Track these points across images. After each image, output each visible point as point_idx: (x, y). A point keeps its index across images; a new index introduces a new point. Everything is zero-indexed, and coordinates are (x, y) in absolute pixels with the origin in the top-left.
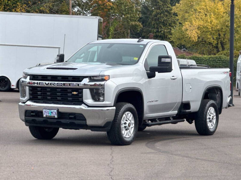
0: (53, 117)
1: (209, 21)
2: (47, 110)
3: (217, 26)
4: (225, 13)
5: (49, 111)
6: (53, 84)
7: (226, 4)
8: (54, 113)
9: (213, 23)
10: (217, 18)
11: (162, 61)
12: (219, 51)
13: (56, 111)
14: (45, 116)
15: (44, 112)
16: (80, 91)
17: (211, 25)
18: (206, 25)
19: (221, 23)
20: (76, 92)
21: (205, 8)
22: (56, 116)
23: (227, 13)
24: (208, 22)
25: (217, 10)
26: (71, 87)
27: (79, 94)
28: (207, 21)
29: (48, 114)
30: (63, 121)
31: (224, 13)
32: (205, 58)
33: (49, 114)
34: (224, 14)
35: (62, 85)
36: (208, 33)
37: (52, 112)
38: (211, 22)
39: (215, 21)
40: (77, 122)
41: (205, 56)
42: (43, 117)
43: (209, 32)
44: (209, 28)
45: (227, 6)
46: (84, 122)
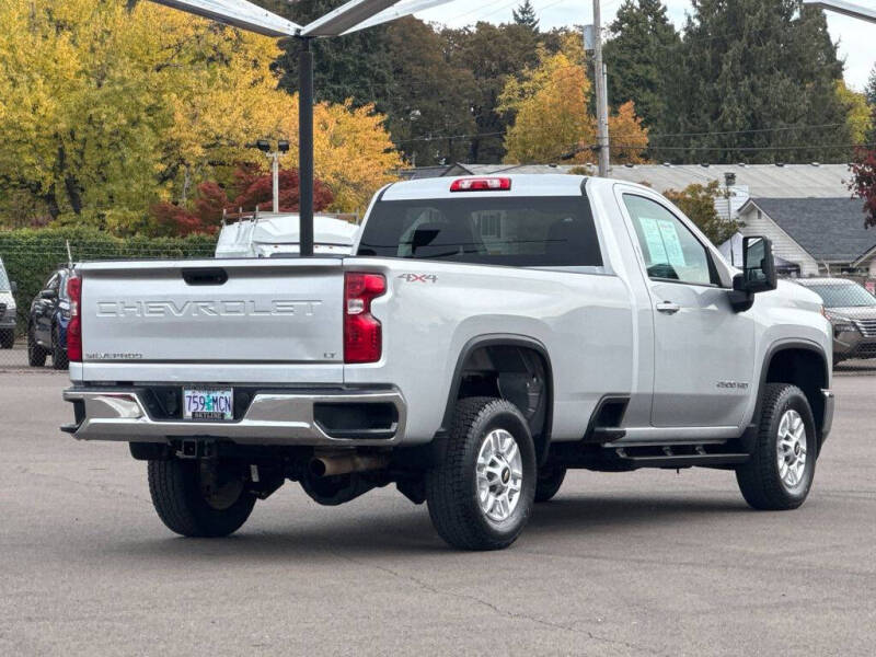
1: (28, 101)
3: (56, 121)
4: (80, 72)
7: (84, 41)
9: (41, 111)
10: (55, 94)
12: (59, 213)
17: (36, 119)
18: (15, 117)
19: (70, 112)
21: (10, 55)
23: (87, 73)
24: (25, 109)
25: (54, 65)
28: (19, 102)
31: (78, 74)
32: (23, 238)
34: (81, 80)
36: (24, 148)
38: (34, 109)
39: (49, 105)
41: (25, 231)
43: (27, 143)
44: (29, 130)
45: (88, 48)
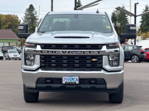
0: (74, 83)
2: (67, 77)
5: (69, 77)
6: (71, 53)
8: (75, 79)
11: (130, 29)
13: (77, 77)
14: (64, 82)
15: (63, 79)
16: (100, 57)
20: (96, 59)
22: (77, 82)
26: (91, 54)
27: (99, 61)
29: (68, 80)
30: (83, 86)
33: (70, 80)
35: (81, 53)
37: (73, 79)
40: (97, 86)
42: (62, 83)
46: (104, 86)
